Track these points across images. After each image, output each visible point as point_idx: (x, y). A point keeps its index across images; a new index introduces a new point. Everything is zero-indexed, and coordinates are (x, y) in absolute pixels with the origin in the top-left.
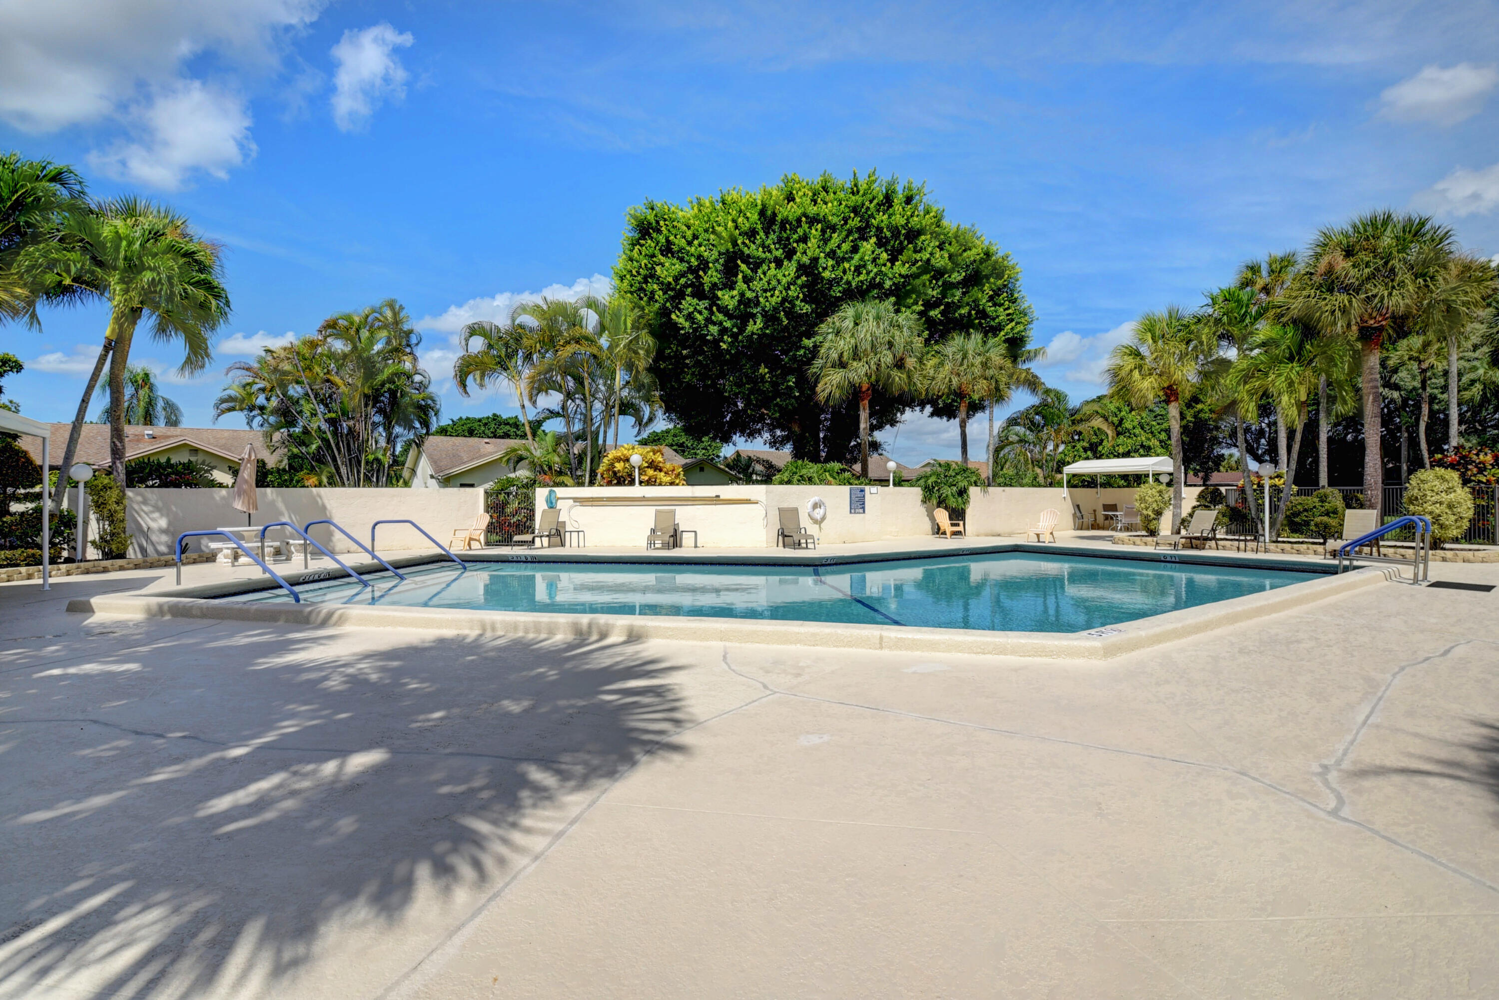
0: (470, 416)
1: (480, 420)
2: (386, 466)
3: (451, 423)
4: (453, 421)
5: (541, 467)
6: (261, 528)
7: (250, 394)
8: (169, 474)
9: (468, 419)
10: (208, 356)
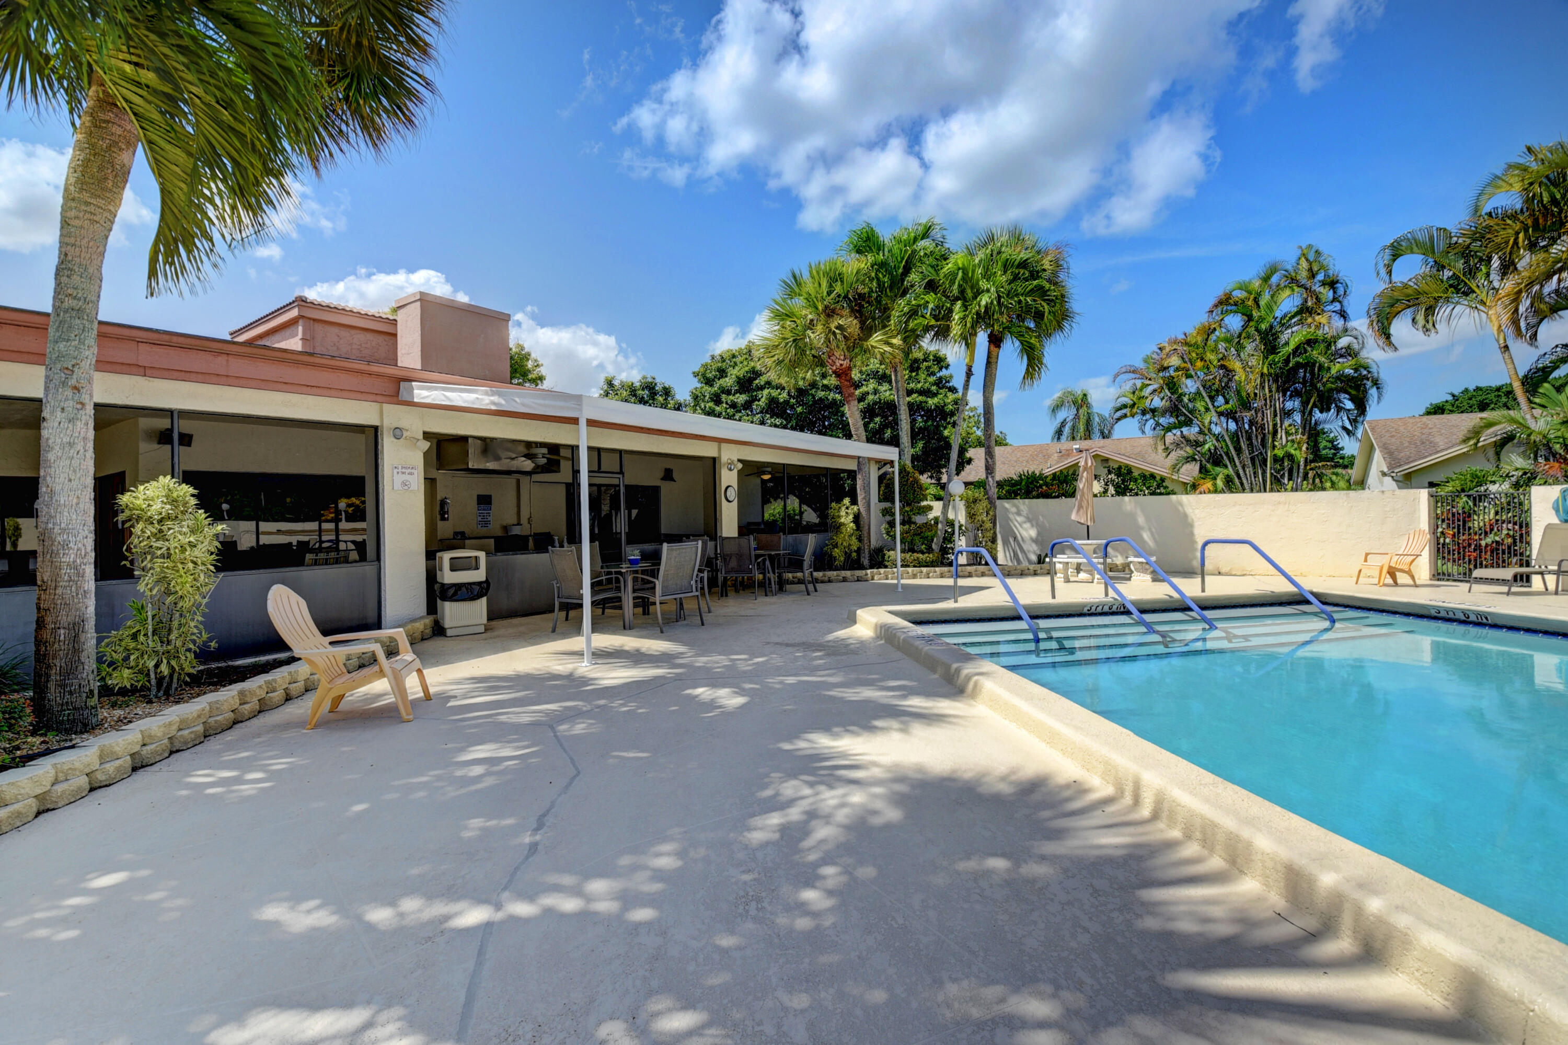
0: (1483, 384)
1: (1498, 389)
2: (1302, 463)
3: (1450, 398)
4: (1453, 396)
5: (1548, 446)
6: (1104, 542)
7: (1141, 398)
8: (1041, 486)
9: (1478, 389)
10: (1042, 363)
